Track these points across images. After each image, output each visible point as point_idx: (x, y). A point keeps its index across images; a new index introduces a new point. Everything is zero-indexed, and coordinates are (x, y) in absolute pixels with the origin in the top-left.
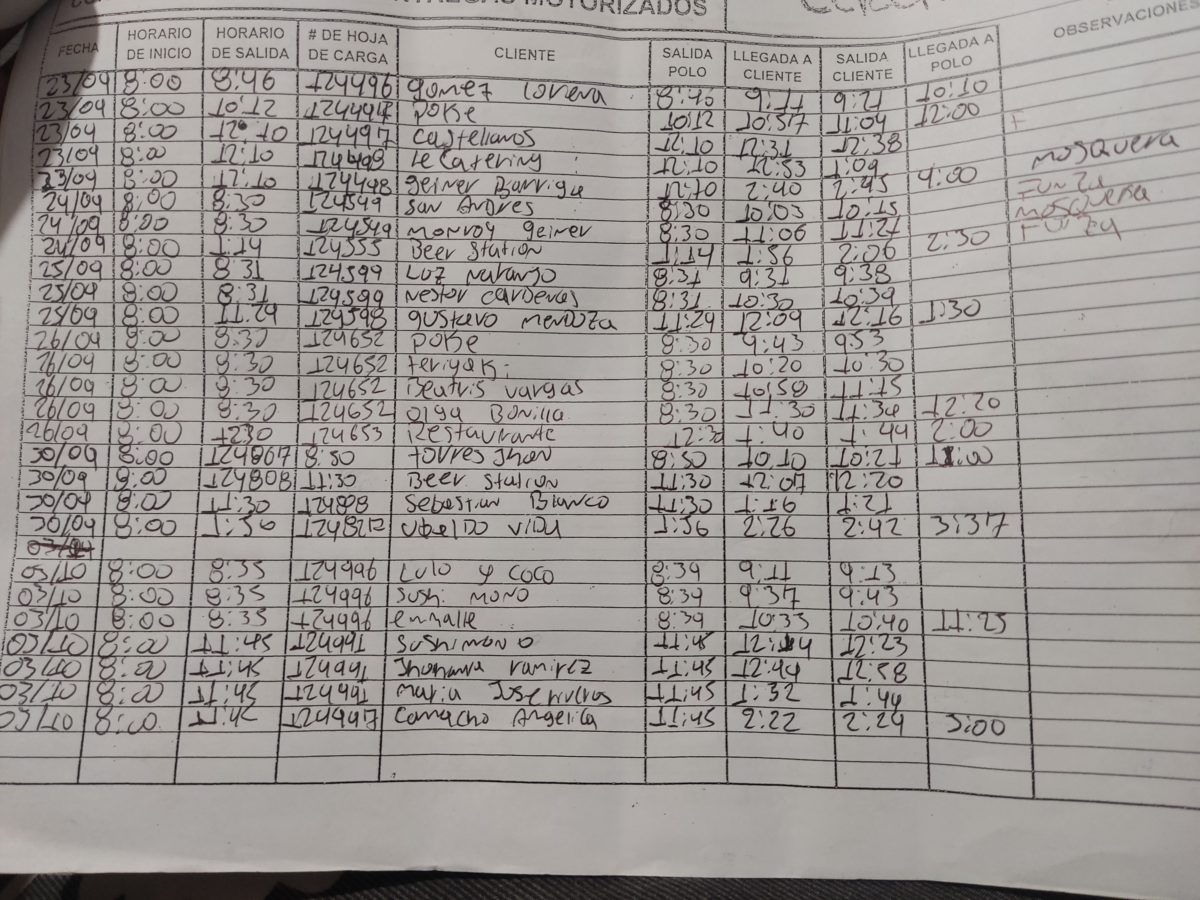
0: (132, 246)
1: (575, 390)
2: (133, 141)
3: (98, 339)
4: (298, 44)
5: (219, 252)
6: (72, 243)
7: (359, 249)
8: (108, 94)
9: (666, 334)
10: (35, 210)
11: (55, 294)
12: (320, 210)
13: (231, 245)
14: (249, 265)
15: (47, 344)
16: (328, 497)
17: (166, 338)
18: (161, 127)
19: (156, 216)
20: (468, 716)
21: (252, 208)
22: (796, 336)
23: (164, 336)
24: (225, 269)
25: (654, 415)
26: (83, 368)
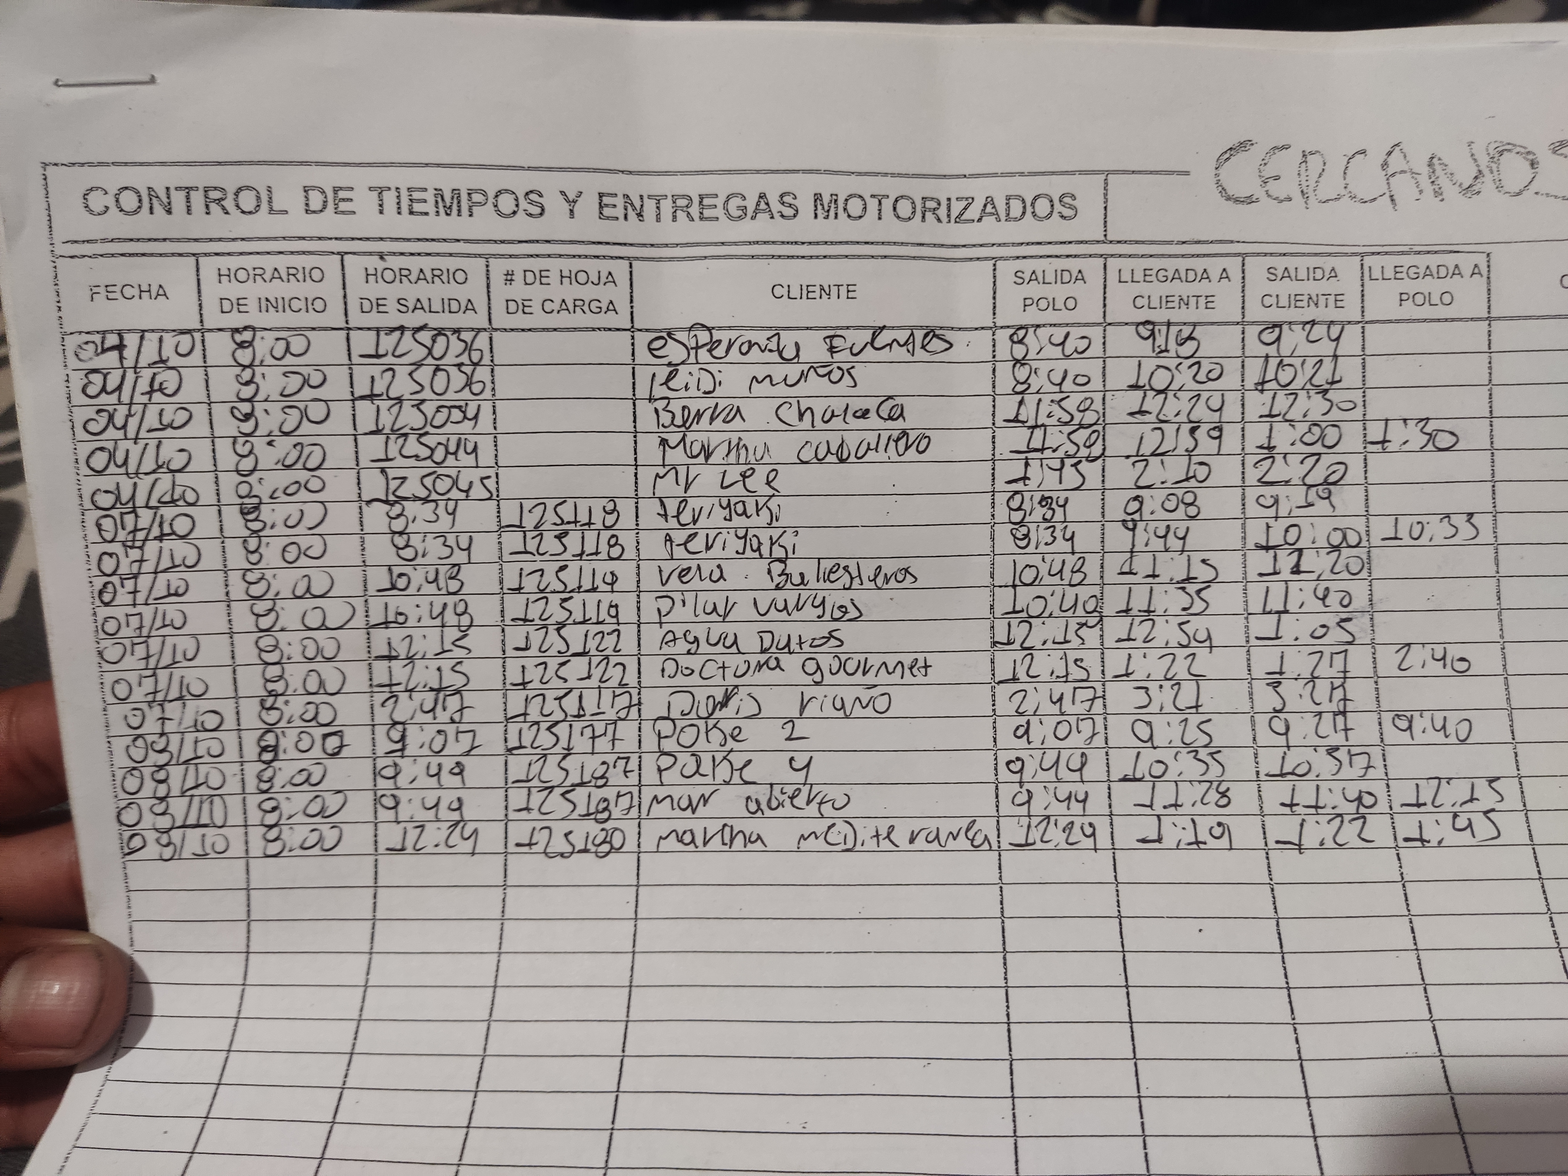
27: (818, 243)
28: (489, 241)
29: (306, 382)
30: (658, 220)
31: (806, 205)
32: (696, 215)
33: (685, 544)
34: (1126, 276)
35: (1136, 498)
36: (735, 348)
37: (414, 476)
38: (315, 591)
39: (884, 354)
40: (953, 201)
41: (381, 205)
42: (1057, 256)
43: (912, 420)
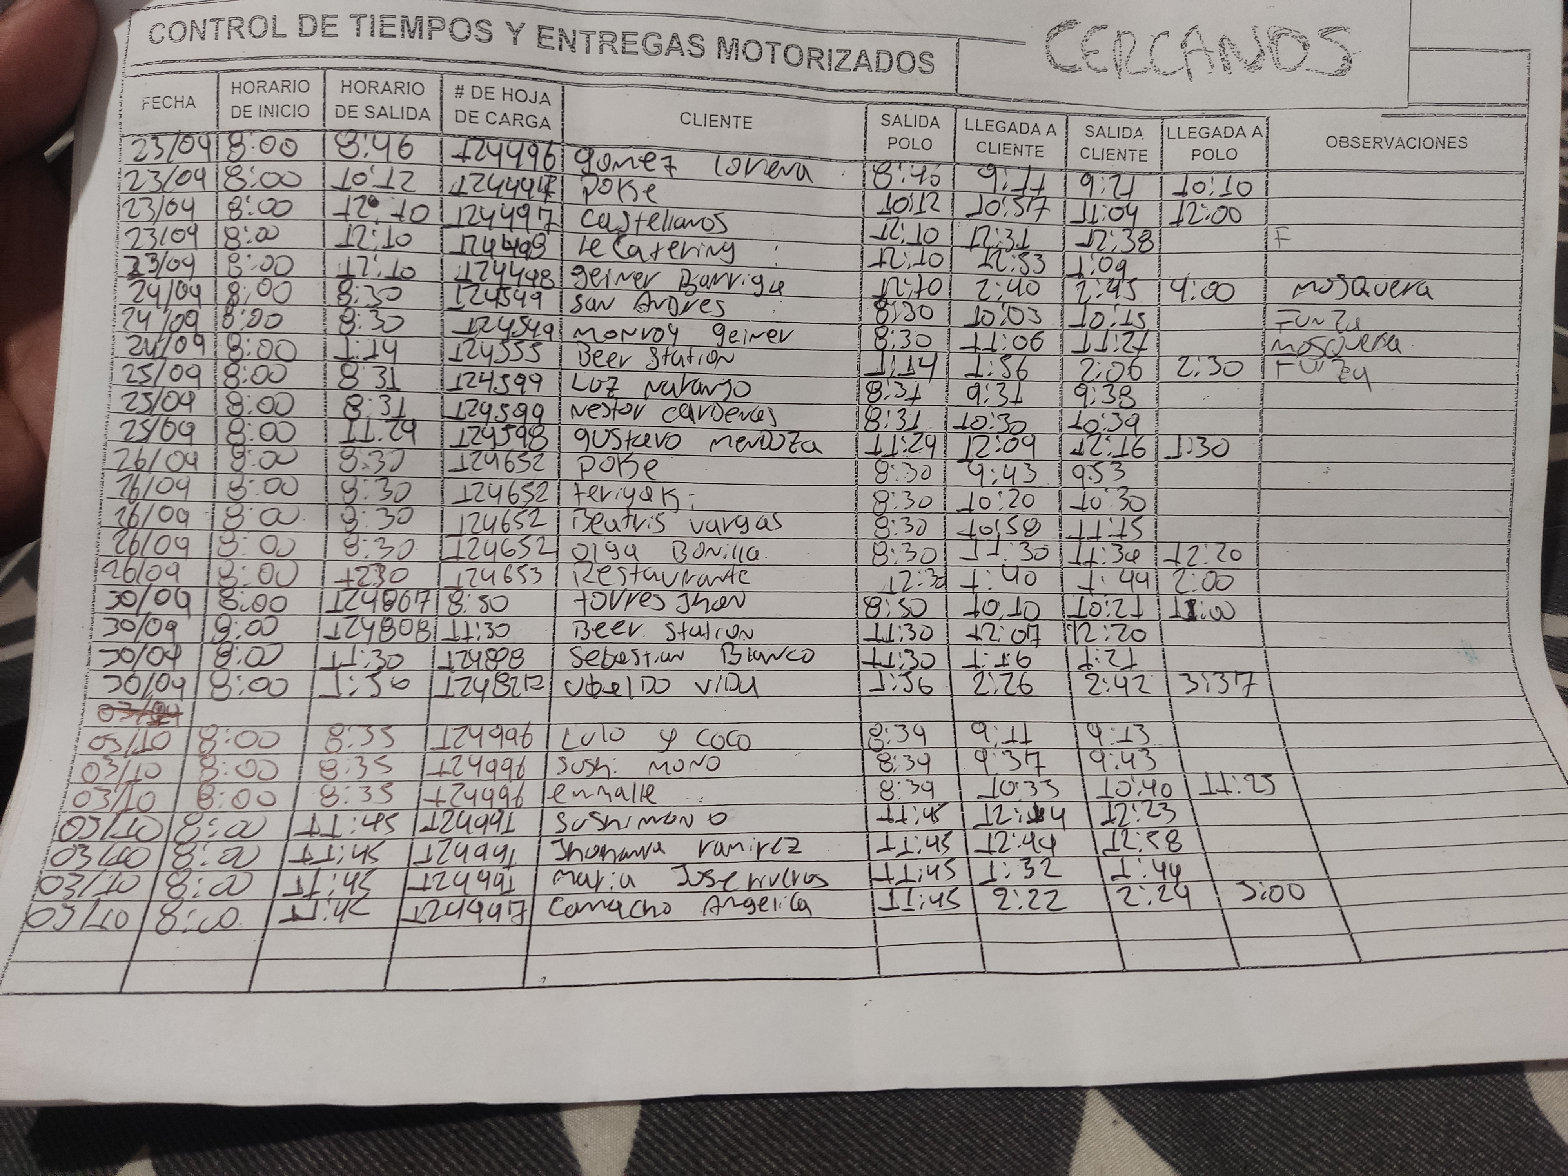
0: (238, 347)
1: (772, 524)
2: (238, 218)
3: (196, 460)
4: (441, 103)
5: (345, 356)
6: (163, 343)
7: (515, 354)
8: (209, 161)
9: (879, 460)
10: (119, 301)
11: (141, 404)
12: (469, 307)
13: (360, 348)
14: (383, 373)
15: (129, 463)
16: (475, 650)
17: (280, 460)
18: (273, 202)
19: (267, 310)
20: (644, 906)
21: (386, 303)
22: (1029, 465)
23: (277, 458)
24: (352, 377)
25: (866, 556)
26: (175, 494)
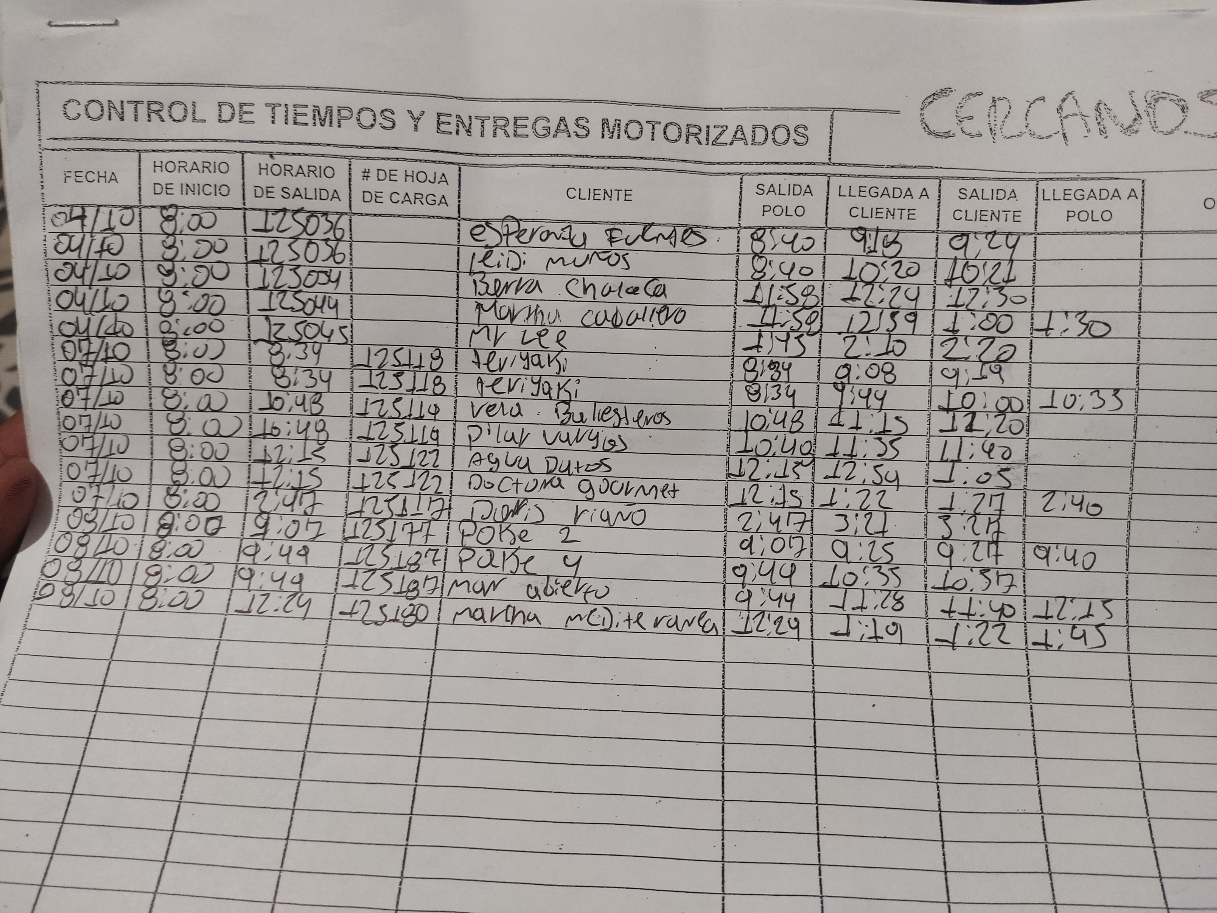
27: (603, 157)
28: (352, 146)
29: (212, 248)
30: (482, 135)
31: (595, 127)
32: (511, 133)
33: (492, 386)
34: (844, 191)
35: (845, 366)
36: (537, 236)
37: (290, 323)
38: (214, 407)
39: (652, 245)
40: (711, 128)
41: (273, 117)
42: (791, 174)
43: (672, 297)
